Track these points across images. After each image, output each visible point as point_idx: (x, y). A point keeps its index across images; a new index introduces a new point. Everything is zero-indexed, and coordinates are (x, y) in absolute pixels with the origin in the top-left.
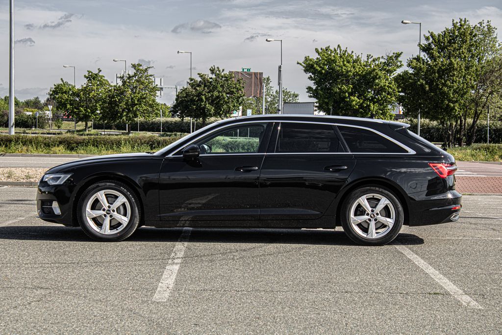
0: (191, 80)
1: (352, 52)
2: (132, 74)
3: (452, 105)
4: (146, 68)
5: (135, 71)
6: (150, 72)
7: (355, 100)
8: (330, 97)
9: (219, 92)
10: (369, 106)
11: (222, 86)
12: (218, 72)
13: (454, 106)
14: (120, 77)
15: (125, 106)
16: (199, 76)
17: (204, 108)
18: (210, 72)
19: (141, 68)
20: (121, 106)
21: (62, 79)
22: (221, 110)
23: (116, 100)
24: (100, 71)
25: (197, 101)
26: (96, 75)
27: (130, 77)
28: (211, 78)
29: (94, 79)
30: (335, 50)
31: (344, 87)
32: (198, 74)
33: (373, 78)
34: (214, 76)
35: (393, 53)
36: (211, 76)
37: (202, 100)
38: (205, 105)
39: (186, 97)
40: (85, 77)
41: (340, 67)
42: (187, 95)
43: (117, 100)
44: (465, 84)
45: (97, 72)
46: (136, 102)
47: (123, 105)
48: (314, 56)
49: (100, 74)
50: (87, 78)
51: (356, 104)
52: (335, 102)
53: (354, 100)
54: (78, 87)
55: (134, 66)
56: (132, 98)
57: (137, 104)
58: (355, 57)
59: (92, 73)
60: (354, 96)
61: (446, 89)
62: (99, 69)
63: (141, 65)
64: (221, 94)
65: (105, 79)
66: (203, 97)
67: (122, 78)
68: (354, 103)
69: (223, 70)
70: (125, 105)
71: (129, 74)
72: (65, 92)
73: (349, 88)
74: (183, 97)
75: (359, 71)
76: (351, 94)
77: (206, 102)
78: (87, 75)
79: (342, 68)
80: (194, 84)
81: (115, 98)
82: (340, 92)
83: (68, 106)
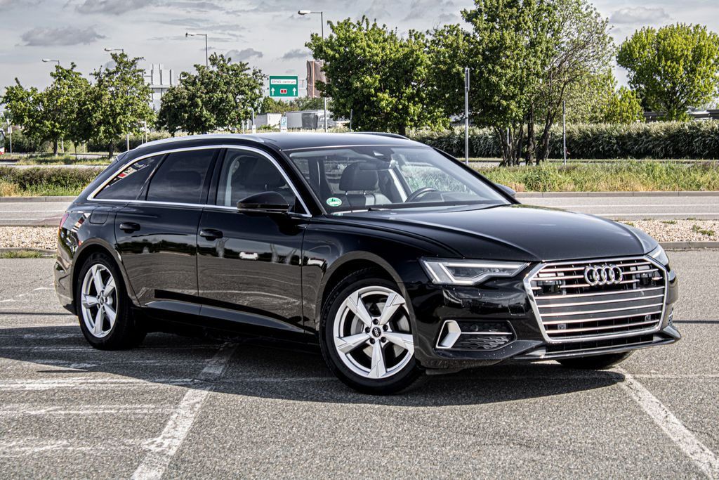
0: (185, 75)
1: (384, 26)
2: (112, 69)
3: (505, 103)
4: (133, 59)
5: (116, 64)
6: (140, 65)
7: (386, 99)
8: (349, 96)
9: (222, 92)
10: (408, 107)
11: (227, 83)
12: (222, 62)
13: (508, 105)
14: (95, 74)
15: (102, 118)
16: (195, 68)
17: (201, 116)
18: (209, 63)
19: (125, 60)
20: (95, 118)
21: (16, 79)
22: (227, 119)
23: (88, 108)
24: (75, 66)
25: (190, 107)
26: (68, 71)
27: (109, 74)
28: (211, 72)
29: (65, 77)
30: (359, 24)
31: (368, 79)
32: (195, 66)
33: (412, 64)
34: (215, 69)
35: (445, 26)
36: (211, 68)
37: (197, 106)
38: (201, 112)
39: (172, 101)
40: (52, 74)
41: (361, 49)
42: (176, 98)
43: (90, 108)
44: (525, 70)
45: (69, 67)
46: (118, 111)
47: (98, 115)
48: (327, 34)
49: (75, 70)
50: (55, 76)
51: (387, 105)
52: (356, 102)
53: (383, 99)
54: (41, 90)
55: (114, 57)
56: (112, 106)
57: (119, 114)
58: (387, 35)
59: (61, 68)
60: (384, 92)
61: (494, 79)
62: (72, 63)
63: (126, 56)
64: (225, 96)
65: (82, 77)
66: (199, 100)
67: (97, 75)
68: (383, 104)
69: (230, 59)
70: (101, 115)
71: (107, 70)
72: (22, 99)
73: (376, 81)
74: (169, 101)
75: (391, 54)
76: (378, 90)
77: (202, 107)
78: (55, 72)
79: (364, 51)
80: (188, 81)
81: (86, 105)
82: (362, 87)
83: (26, 119)
